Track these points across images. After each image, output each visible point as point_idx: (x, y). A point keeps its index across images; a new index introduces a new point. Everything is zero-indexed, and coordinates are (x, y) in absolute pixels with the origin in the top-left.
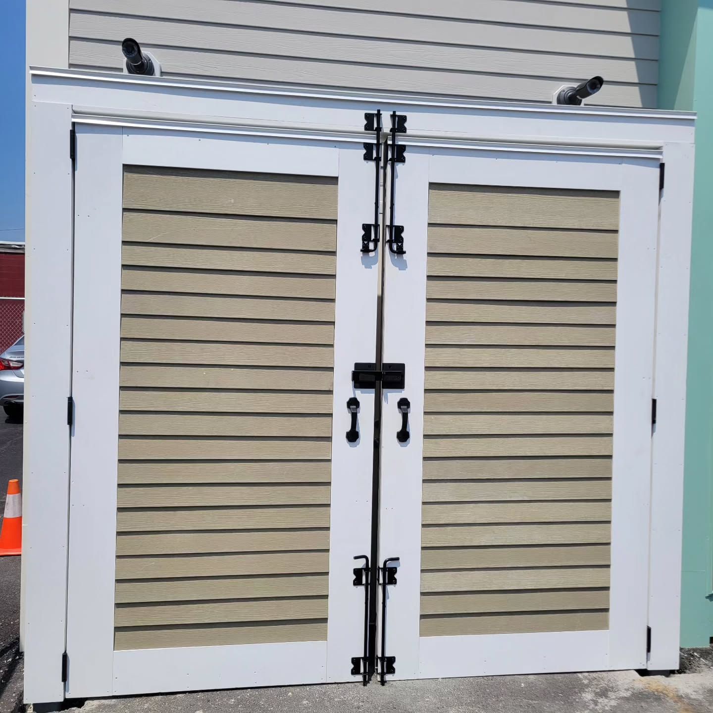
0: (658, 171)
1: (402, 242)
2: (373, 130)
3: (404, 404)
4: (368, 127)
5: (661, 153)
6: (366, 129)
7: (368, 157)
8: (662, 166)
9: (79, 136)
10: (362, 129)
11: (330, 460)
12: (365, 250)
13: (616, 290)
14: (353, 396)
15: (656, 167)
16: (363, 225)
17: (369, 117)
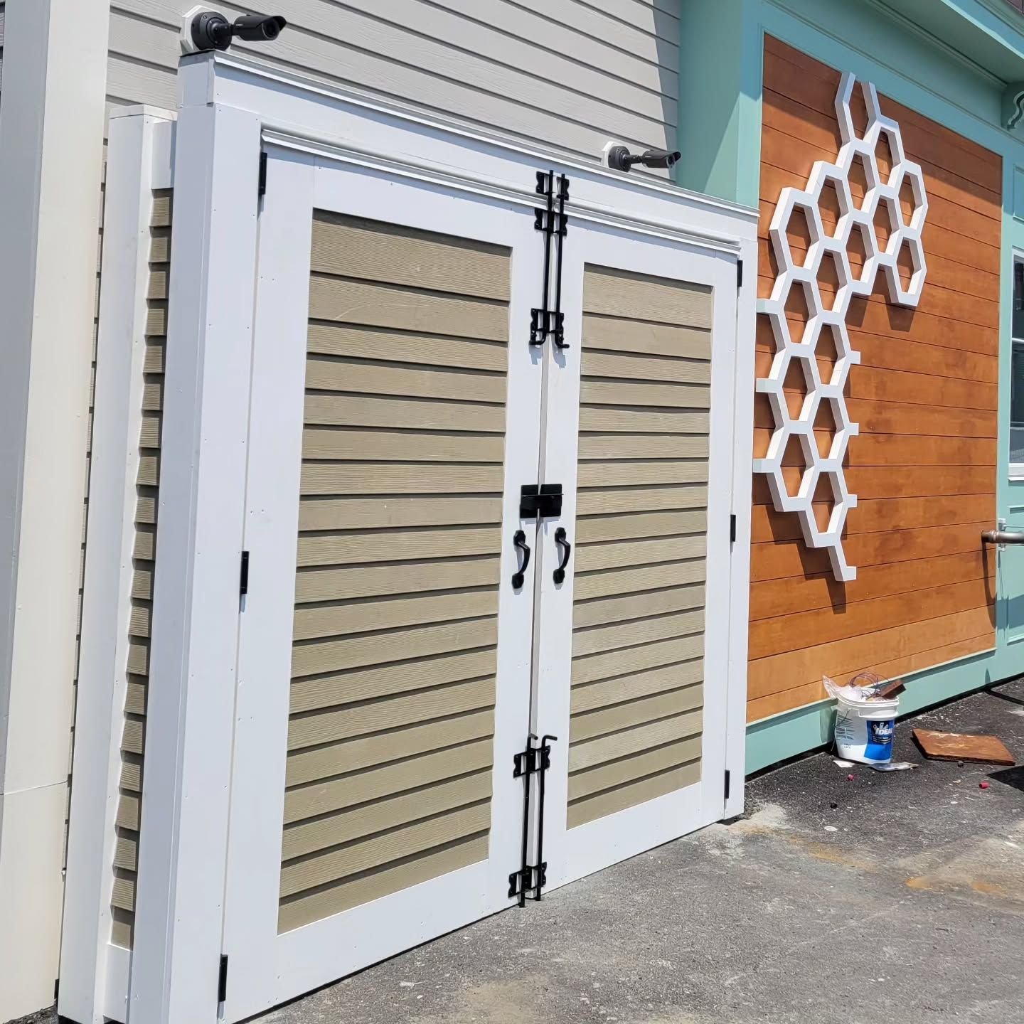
0: (735, 267)
1: (562, 332)
2: (543, 193)
3: (560, 534)
4: (540, 189)
5: (739, 249)
6: (538, 191)
7: (538, 226)
8: (740, 264)
9: (269, 161)
10: (534, 191)
11: (495, 615)
12: (533, 342)
13: (709, 394)
14: (519, 529)
15: (735, 264)
16: (532, 309)
17: (540, 177)
